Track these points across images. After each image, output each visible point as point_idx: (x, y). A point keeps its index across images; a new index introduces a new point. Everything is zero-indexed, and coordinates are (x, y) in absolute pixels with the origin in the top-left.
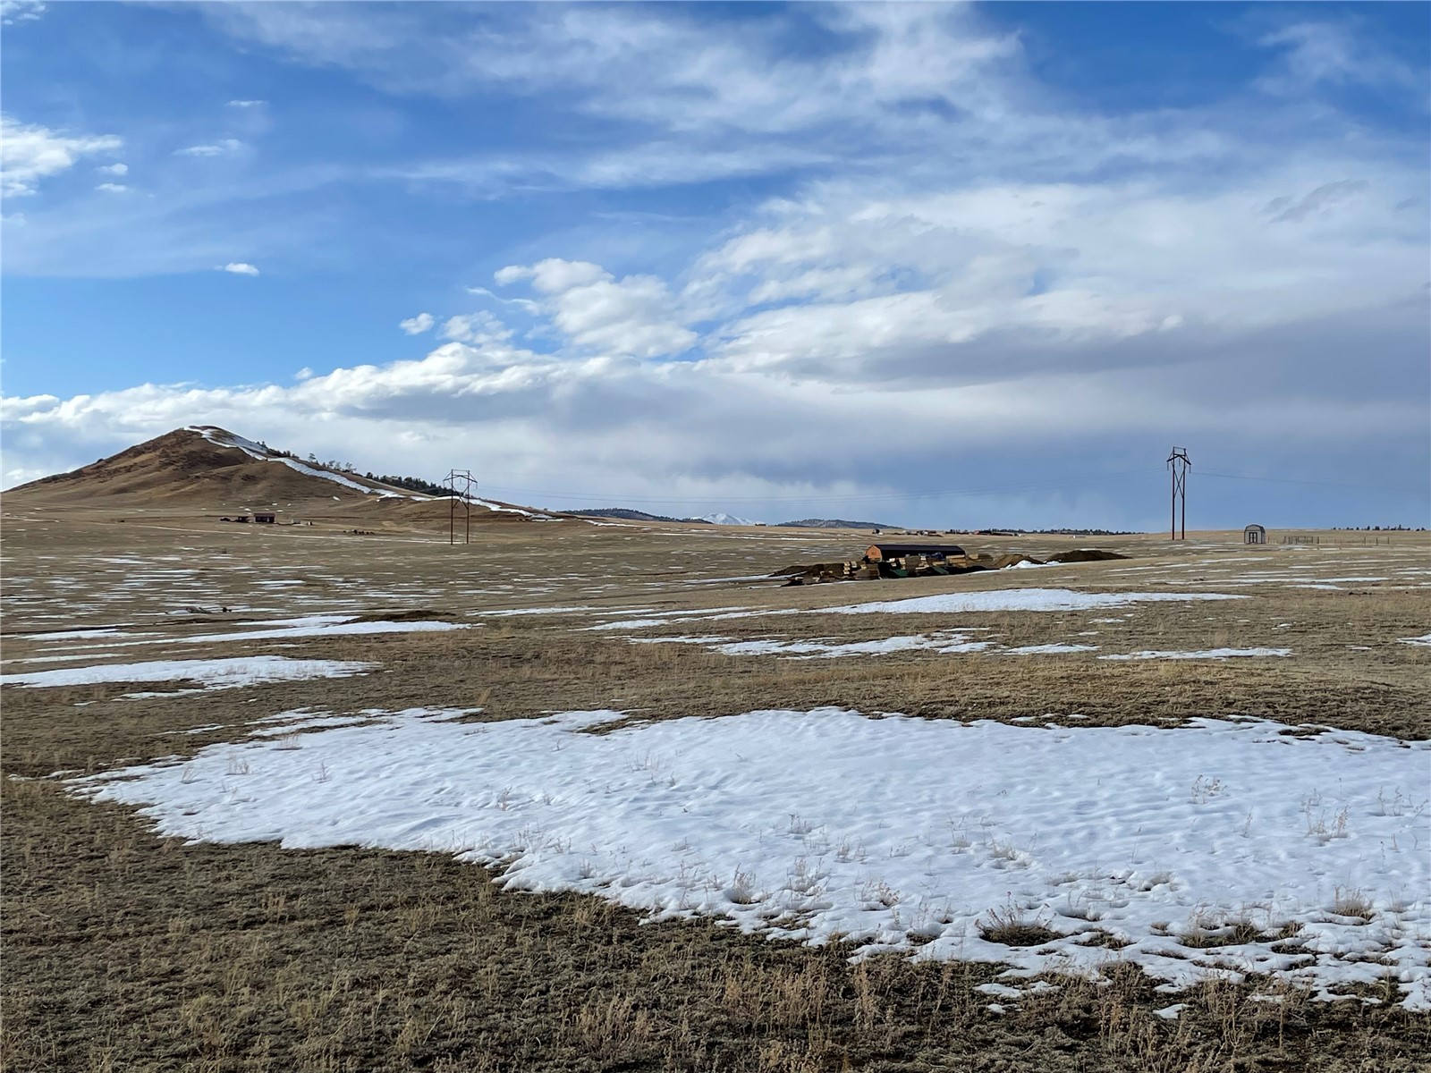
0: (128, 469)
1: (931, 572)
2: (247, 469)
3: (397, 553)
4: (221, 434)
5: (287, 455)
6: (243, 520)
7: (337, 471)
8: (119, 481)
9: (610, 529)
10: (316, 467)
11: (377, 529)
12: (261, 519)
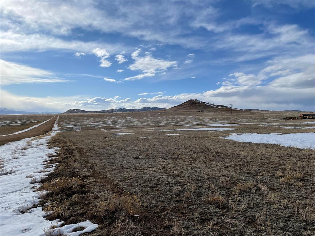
2: (200, 104)
3: (221, 116)
4: (196, 100)
5: (205, 102)
6: (199, 111)
7: (212, 104)
8: (184, 106)
10: (209, 104)
11: (218, 112)
12: (202, 111)
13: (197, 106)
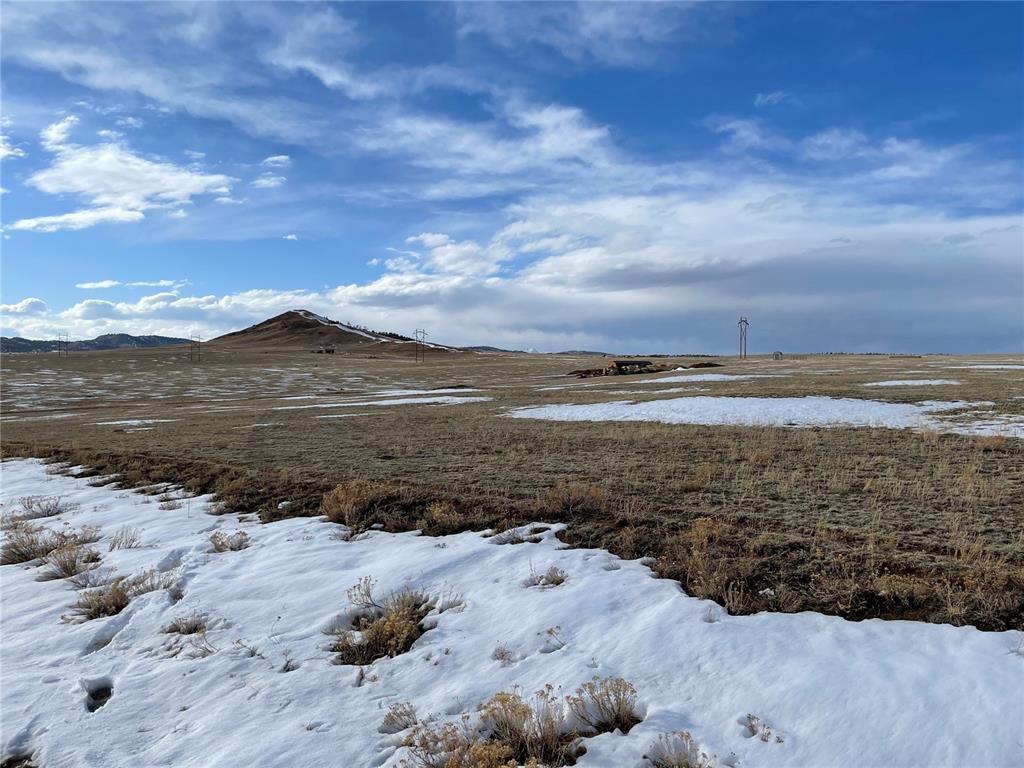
0: (267, 329)
1: (640, 372)
2: (321, 330)
3: (394, 366)
4: (308, 313)
5: (337, 323)
6: (321, 352)
7: (360, 330)
8: (263, 335)
9: (485, 356)
10: (350, 328)
11: (380, 356)
12: (328, 352)
13: (311, 333)
